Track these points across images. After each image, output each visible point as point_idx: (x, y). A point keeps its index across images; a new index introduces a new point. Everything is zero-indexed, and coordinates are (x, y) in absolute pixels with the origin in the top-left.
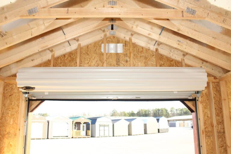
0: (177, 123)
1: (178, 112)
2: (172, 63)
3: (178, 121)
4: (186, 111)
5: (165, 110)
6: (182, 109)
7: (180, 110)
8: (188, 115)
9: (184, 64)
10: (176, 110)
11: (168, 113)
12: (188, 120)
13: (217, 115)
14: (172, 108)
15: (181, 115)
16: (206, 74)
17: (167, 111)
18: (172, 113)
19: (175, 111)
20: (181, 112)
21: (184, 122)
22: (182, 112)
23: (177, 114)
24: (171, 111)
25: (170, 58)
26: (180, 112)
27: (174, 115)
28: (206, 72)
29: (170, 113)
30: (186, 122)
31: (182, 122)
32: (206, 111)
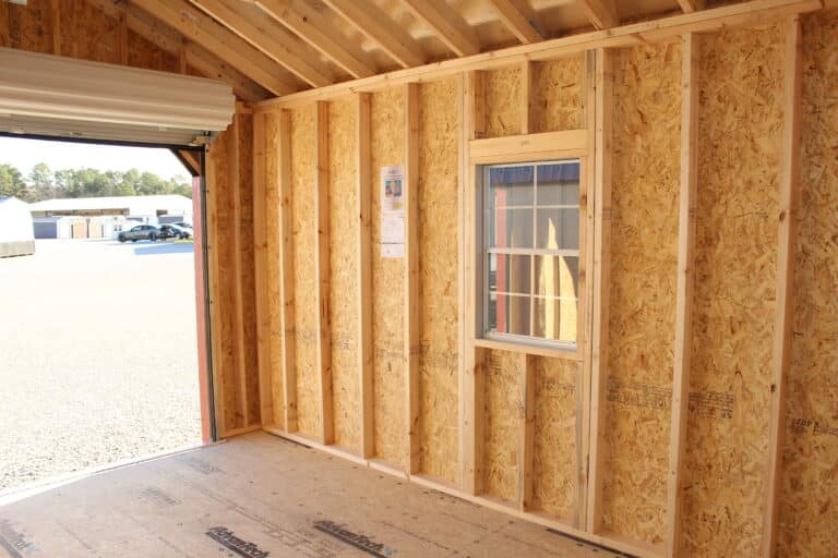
0: (63, 224)
1: (64, 183)
2: (155, 55)
3: (65, 218)
4: (95, 184)
5: (10, 171)
6: (80, 173)
7: (71, 174)
8: (102, 195)
9: (183, 63)
10: (58, 175)
11: (23, 186)
12: (101, 212)
13: (243, 185)
14: (41, 167)
15: (74, 194)
16: (234, 98)
17: (16, 175)
18: (37, 186)
19: (52, 178)
20: (76, 186)
21: (88, 221)
22: (81, 184)
23: (57, 189)
24: (35, 178)
25: (151, 43)
26: (72, 182)
27: (45, 194)
28: (234, 93)
29: (30, 184)
30: (94, 220)
31: (81, 220)
32: (221, 174)
